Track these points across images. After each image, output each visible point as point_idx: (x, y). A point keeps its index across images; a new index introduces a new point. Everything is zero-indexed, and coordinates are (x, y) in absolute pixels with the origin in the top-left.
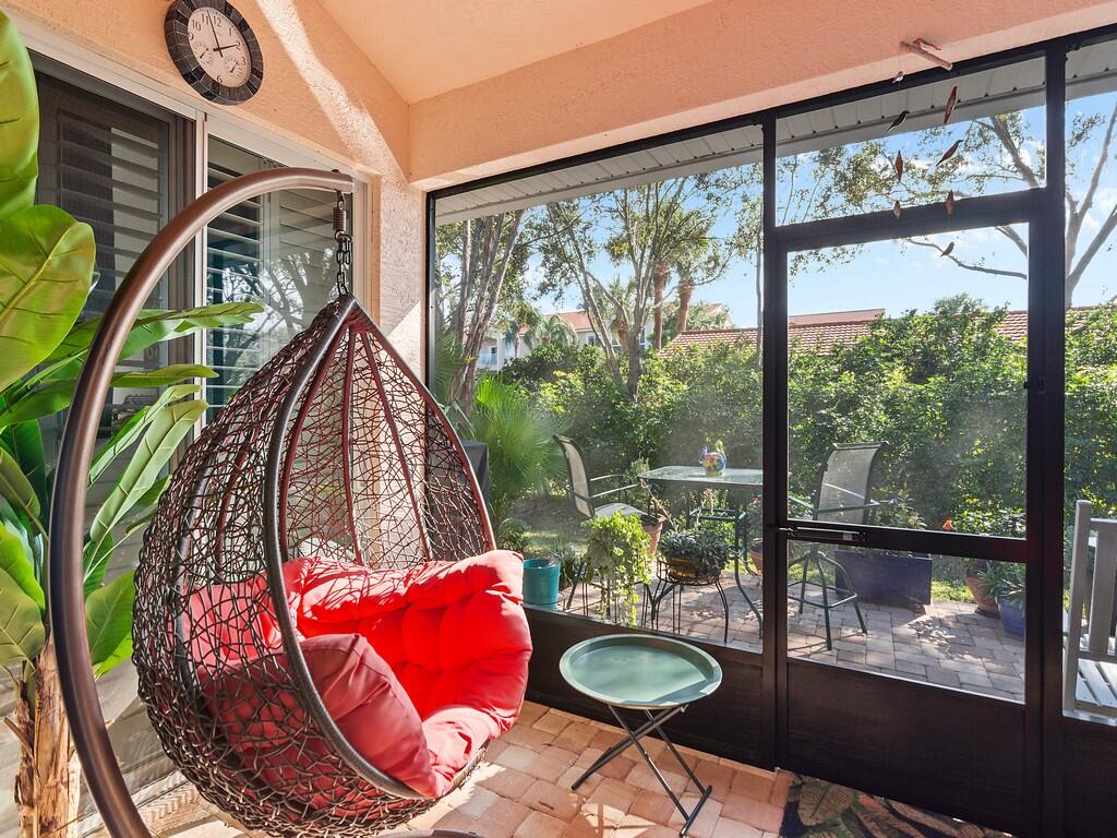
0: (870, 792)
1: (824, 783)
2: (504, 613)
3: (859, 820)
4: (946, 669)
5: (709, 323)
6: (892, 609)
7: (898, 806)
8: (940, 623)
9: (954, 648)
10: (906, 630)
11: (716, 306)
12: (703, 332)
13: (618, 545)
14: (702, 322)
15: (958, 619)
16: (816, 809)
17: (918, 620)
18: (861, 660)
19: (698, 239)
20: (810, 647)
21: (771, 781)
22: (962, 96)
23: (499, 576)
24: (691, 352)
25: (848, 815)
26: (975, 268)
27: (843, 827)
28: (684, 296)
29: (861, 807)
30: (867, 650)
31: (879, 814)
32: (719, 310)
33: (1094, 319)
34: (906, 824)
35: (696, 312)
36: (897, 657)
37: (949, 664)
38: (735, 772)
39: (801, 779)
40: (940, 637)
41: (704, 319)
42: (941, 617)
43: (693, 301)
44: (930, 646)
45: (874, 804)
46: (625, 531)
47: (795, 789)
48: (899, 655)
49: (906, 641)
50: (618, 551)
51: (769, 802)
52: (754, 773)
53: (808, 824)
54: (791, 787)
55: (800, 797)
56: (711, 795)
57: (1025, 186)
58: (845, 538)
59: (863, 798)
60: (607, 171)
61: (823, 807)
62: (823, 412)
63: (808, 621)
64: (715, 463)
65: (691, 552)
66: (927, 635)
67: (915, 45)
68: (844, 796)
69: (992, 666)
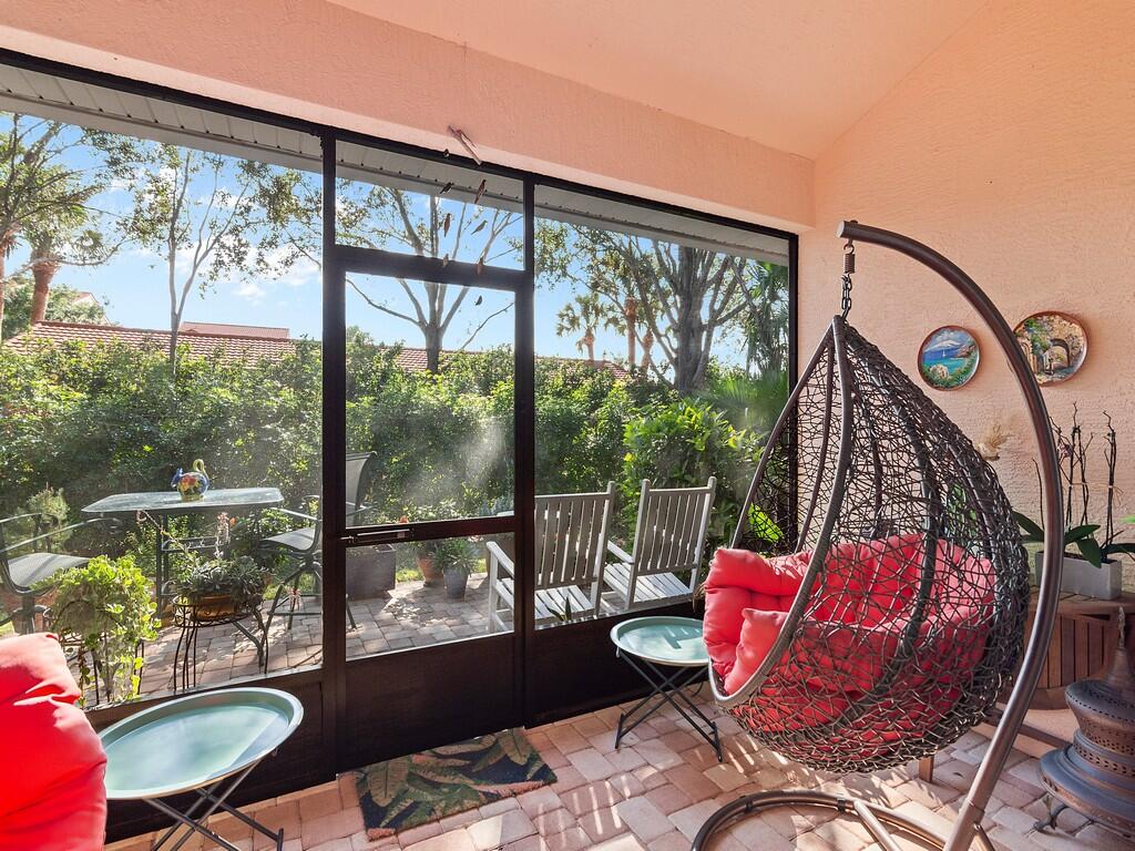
0: (418, 751)
1: (382, 764)
2: (60, 724)
3: (422, 777)
4: (425, 635)
5: (78, 315)
6: (366, 601)
7: (440, 750)
8: (404, 601)
9: (423, 616)
10: (385, 615)
11: (85, 294)
12: (66, 325)
13: (112, 601)
14: (66, 313)
15: (416, 594)
16: (386, 789)
17: (389, 604)
18: (362, 651)
19: (70, 204)
20: (313, 656)
21: (335, 790)
22: (488, 188)
23: (36, 674)
24: (70, 350)
25: (411, 778)
26: (380, 308)
27: (412, 789)
28: (42, 275)
29: (416, 766)
30: (363, 641)
31: (431, 763)
32: (88, 302)
33: (456, 360)
34: (451, 760)
35: (57, 298)
36: (388, 638)
37: (427, 630)
38: (298, 802)
39: (362, 772)
40: (410, 613)
41: (70, 308)
42: (404, 596)
43: (54, 283)
44: (406, 621)
45: (423, 758)
46: (118, 581)
47: (362, 783)
48: (388, 636)
49: (389, 624)
50: (116, 609)
51: (343, 808)
52: (318, 791)
53: (386, 804)
54: (357, 784)
55: (369, 788)
56: (285, 837)
57: (412, 252)
58: (399, 536)
59: (415, 758)
60: (65, 95)
61: (389, 784)
62: (268, 426)
63: (299, 635)
64: (196, 484)
65: (229, 586)
66: (400, 613)
67: (458, 134)
68: (400, 765)
69: (450, 622)
